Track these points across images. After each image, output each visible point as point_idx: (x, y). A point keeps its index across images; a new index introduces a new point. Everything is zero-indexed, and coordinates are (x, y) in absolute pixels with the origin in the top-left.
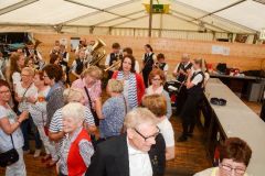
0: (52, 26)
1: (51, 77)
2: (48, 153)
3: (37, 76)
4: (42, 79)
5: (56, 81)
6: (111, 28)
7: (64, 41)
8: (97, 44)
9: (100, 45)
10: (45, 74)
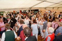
0: (44, 8)
1: (45, 20)
2: (42, 36)
3: (42, 19)
4: (43, 20)
5: (46, 21)
6: (58, 8)
7: (47, 11)
8: (55, 12)
9: (56, 12)
10: (44, 19)
